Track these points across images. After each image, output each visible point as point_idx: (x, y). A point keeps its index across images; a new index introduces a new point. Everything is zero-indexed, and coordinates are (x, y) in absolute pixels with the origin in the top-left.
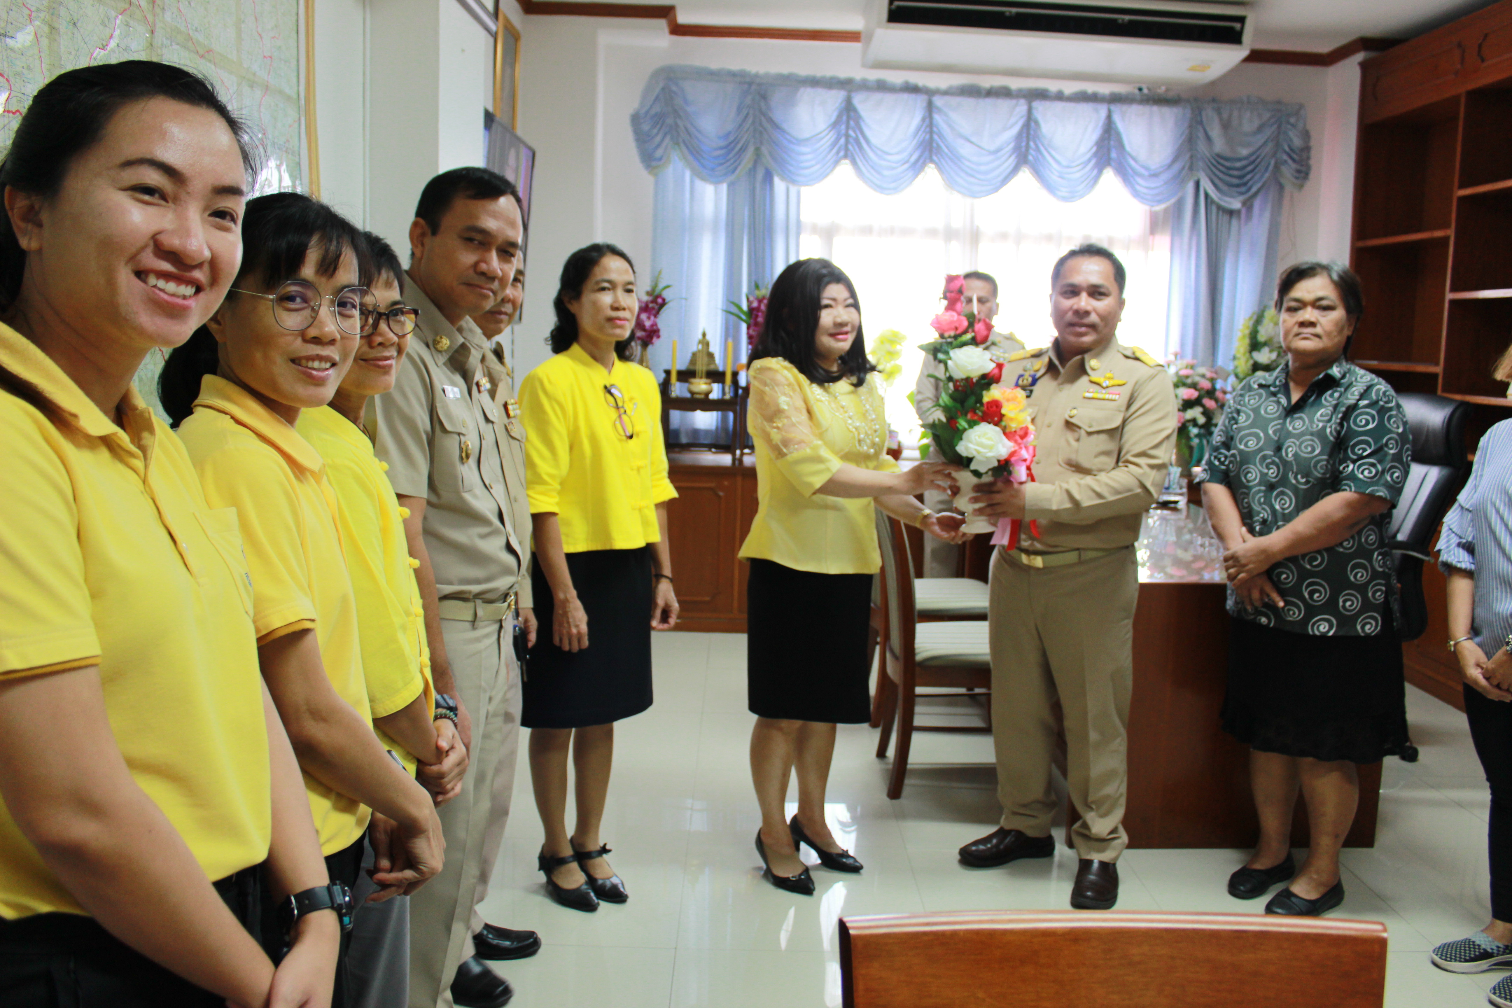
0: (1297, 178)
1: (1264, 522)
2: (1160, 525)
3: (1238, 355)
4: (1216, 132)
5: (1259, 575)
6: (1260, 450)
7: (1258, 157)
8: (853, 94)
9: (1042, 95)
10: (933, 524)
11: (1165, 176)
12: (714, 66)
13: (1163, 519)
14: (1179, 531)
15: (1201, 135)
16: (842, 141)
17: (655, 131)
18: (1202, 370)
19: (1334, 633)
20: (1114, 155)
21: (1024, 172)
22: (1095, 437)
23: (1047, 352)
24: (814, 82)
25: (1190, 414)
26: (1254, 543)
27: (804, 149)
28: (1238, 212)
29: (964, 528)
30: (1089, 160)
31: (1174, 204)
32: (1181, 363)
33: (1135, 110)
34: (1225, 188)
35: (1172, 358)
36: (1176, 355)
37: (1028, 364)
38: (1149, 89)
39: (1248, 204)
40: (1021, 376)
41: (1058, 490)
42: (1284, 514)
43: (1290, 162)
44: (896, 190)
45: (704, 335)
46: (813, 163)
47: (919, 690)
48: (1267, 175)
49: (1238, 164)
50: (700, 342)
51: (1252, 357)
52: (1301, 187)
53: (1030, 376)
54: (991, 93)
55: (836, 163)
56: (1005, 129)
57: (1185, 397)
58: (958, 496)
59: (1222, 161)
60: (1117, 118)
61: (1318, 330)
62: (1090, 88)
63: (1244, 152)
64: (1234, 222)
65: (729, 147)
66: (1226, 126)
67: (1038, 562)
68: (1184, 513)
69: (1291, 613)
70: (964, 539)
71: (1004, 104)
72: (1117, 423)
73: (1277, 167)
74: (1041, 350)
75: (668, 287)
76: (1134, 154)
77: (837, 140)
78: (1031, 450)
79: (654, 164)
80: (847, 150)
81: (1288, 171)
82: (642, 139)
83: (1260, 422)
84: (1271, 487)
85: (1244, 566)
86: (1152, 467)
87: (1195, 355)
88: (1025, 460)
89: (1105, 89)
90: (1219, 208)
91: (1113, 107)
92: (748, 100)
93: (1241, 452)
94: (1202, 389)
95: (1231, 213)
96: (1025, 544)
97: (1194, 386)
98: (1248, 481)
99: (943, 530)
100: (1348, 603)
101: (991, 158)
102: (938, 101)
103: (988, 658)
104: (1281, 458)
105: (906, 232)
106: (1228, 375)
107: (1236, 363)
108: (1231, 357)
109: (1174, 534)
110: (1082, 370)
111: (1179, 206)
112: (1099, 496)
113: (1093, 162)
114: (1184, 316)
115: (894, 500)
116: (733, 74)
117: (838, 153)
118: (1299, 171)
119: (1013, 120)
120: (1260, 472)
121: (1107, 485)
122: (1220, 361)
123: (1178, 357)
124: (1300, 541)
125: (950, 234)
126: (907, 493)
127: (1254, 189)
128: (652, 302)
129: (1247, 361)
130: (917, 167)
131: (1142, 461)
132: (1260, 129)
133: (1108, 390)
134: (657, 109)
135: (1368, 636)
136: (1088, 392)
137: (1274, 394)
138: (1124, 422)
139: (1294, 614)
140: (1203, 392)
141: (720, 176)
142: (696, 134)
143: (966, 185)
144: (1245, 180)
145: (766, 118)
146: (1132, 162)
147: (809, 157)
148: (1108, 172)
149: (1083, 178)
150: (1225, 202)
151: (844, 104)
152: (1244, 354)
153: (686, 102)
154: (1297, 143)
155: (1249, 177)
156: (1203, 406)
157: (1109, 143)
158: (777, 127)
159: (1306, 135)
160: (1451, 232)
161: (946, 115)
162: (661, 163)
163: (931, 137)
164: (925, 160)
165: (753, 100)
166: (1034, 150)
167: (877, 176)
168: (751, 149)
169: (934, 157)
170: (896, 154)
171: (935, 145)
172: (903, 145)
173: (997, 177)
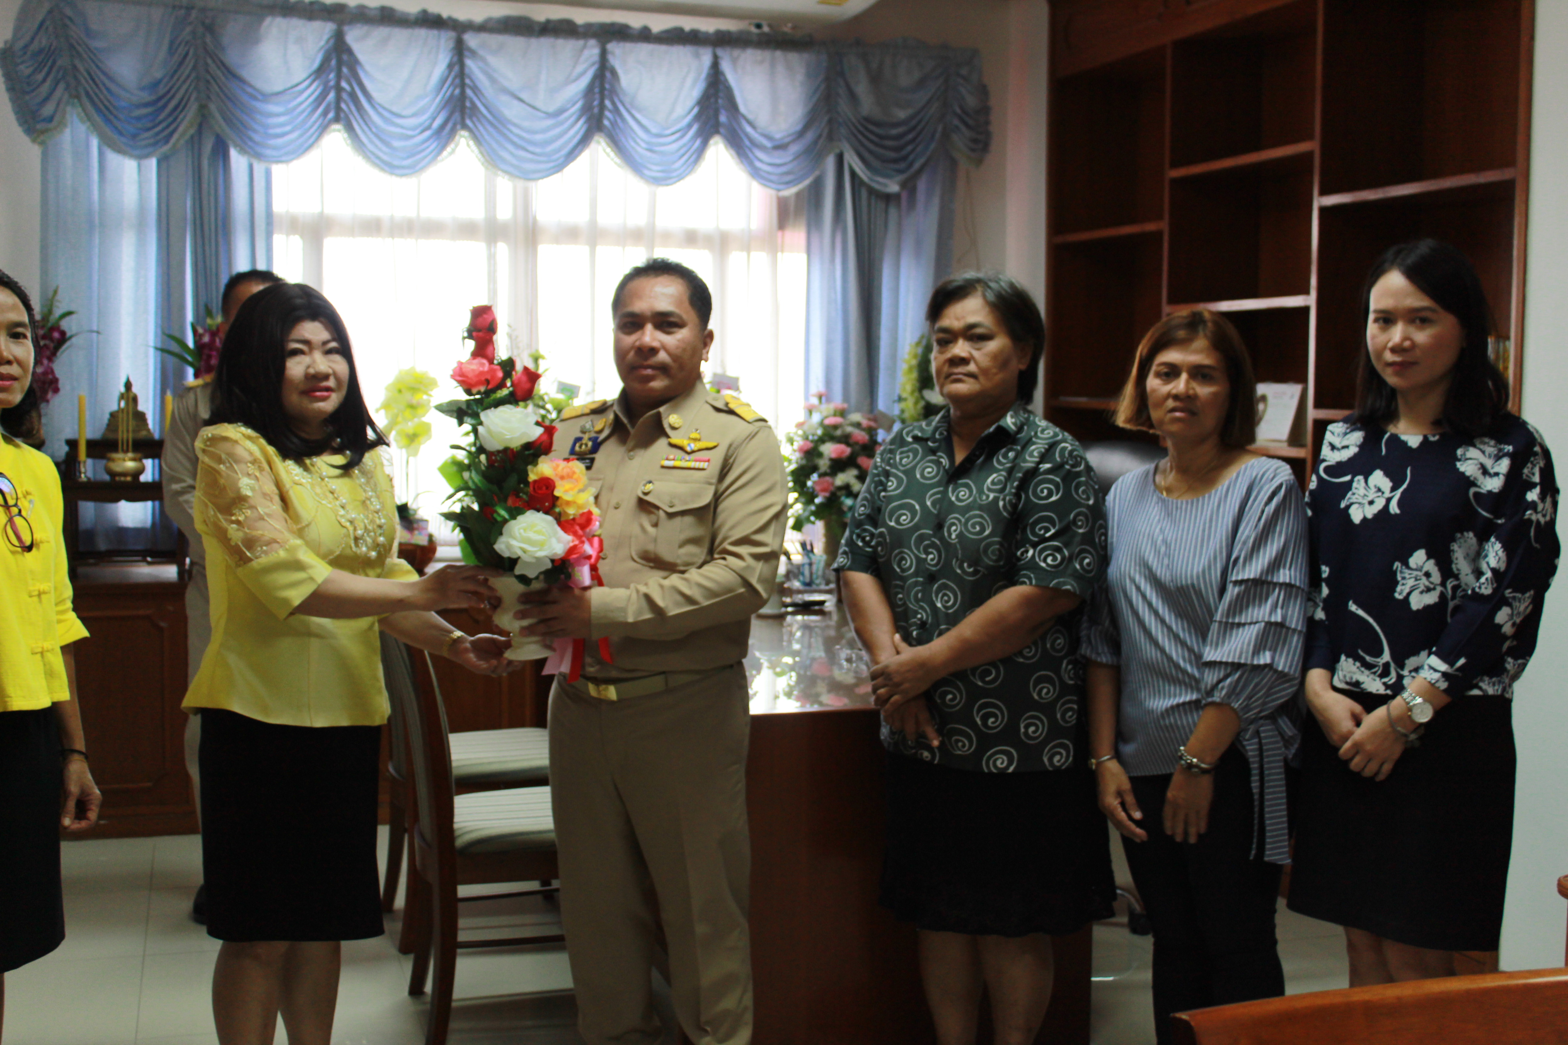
0: (973, 150)
1: (923, 625)
2: (803, 635)
3: (904, 395)
4: (862, 88)
5: (916, 698)
6: (916, 528)
7: (920, 122)
8: (346, 28)
9: (621, 33)
10: (466, 650)
11: (795, 148)
13: (806, 627)
14: (829, 644)
15: (842, 91)
16: (332, 96)
17: (40, 77)
18: (856, 417)
19: (1015, 768)
20: (723, 118)
21: (599, 143)
22: (678, 520)
23: (612, 405)
24: (286, 9)
25: (841, 479)
26: (909, 653)
27: (273, 108)
28: (896, 197)
29: (509, 655)
30: (689, 126)
31: (810, 187)
32: (828, 408)
33: (750, 56)
34: (876, 163)
35: (815, 401)
36: (820, 397)
37: (587, 423)
38: (770, 26)
39: (909, 186)
40: (578, 440)
41: (634, 596)
42: (947, 614)
43: (963, 128)
44: (415, 168)
45: (128, 385)
46: (288, 128)
47: (464, 891)
48: (933, 146)
49: (894, 132)
50: (122, 397)
51: (922, 398)
52: (979, 162)
53: (590, 439)
54: (548, 29)
55: (323, 129)
56: (569, 81)
57: (833, 456)
58: (499, 610)
59: (871, 127)
60: (726, 67)
61: (972, 367)
62: (688, 23)
63: (901, 114)
64: (893, 212)
65: (158, 103)
66: (875, 79)
67: (612, 693)
68: (835, 617)
69: (960, 744)
70: (510, 669)
71: (567, 46)
72: (706, 498)
73: (946, 135)
74: (605, 403)
75: (69, 313)
76: (750, 117)
77: (324, 95)
78: (596, 541)
79: (39, 126)
80: (338, 109)
81: (960, 141)
82: (19, 87)
83: (914, 489)
84: (932, 578)
85: (898, 685)
86: (757, 557)
87: (846, 397)
88: (589, 557)
89: (708, 26)
90: (872, 191)
91: (720, 52)
92: (186, 34)
93: (891, 529)
94: (857, 443)
95: (888, 198)
96: (591, 670)
97: (845, 439)
98: (903, 570)
99: (479, 657)
100: (1032, 729)
101: (550, 122)
102: (471, 40)
103: (553, 835)
104: (942, 539)
105: (431, 229)
106: (893, 422)
107: (903, 405)
108: (896, 398)
109: (821, 647)
110: (658, 430)
111: (817, 187)
112: (689, 600)
113: (695, 128)
114: (829, 342)
115: (410, 620)
117: (325, 113)
118: (975, 141)
119: (580, 68)
120: (917, 558)
121: (700, 585)
122: (882, 405)
123: (824, 399)
124: (966, 649)
125: (494, 232)
126: (427, 608)
127: (917, 165)
129: (916, 403)
130: (444, 135)
131: (743, 550)
132: (921, 83)
133: (693, 456)
134: (43, 41)
135: (1057, 770)
136: (667, 459)
137: (933, 452)
138: (717, 498)
139: (964, 746)
140: (857, 448)
141: (146, 146)
142: (106, 81)
143: (514, 162)
144: (904, 152)
145: (214, 61)
146: (749, 129)
147: (282, 119)
148: (716, 143)
149: (682, 151)
150: (878, 183)
151: (332, 42)
152: (912, 392)
153: (89, 33)
154: (971, 101)
155: (909, 148)
156: (858, 467)
157: (716, 102)
158: (232, 74)
159: (983, 91)
160: (1163, 226)
161: (484, 60)
162: (51, 126)
163: (463, 93)
164: (455, 125)
165: (193, 33)
166: (610, 111)
167: (384, 148)
168: (193, 108)
169: (468, 122)
170: (412, 116)
171: (468, 104)
172: (422, 103)
173: (559, 150)
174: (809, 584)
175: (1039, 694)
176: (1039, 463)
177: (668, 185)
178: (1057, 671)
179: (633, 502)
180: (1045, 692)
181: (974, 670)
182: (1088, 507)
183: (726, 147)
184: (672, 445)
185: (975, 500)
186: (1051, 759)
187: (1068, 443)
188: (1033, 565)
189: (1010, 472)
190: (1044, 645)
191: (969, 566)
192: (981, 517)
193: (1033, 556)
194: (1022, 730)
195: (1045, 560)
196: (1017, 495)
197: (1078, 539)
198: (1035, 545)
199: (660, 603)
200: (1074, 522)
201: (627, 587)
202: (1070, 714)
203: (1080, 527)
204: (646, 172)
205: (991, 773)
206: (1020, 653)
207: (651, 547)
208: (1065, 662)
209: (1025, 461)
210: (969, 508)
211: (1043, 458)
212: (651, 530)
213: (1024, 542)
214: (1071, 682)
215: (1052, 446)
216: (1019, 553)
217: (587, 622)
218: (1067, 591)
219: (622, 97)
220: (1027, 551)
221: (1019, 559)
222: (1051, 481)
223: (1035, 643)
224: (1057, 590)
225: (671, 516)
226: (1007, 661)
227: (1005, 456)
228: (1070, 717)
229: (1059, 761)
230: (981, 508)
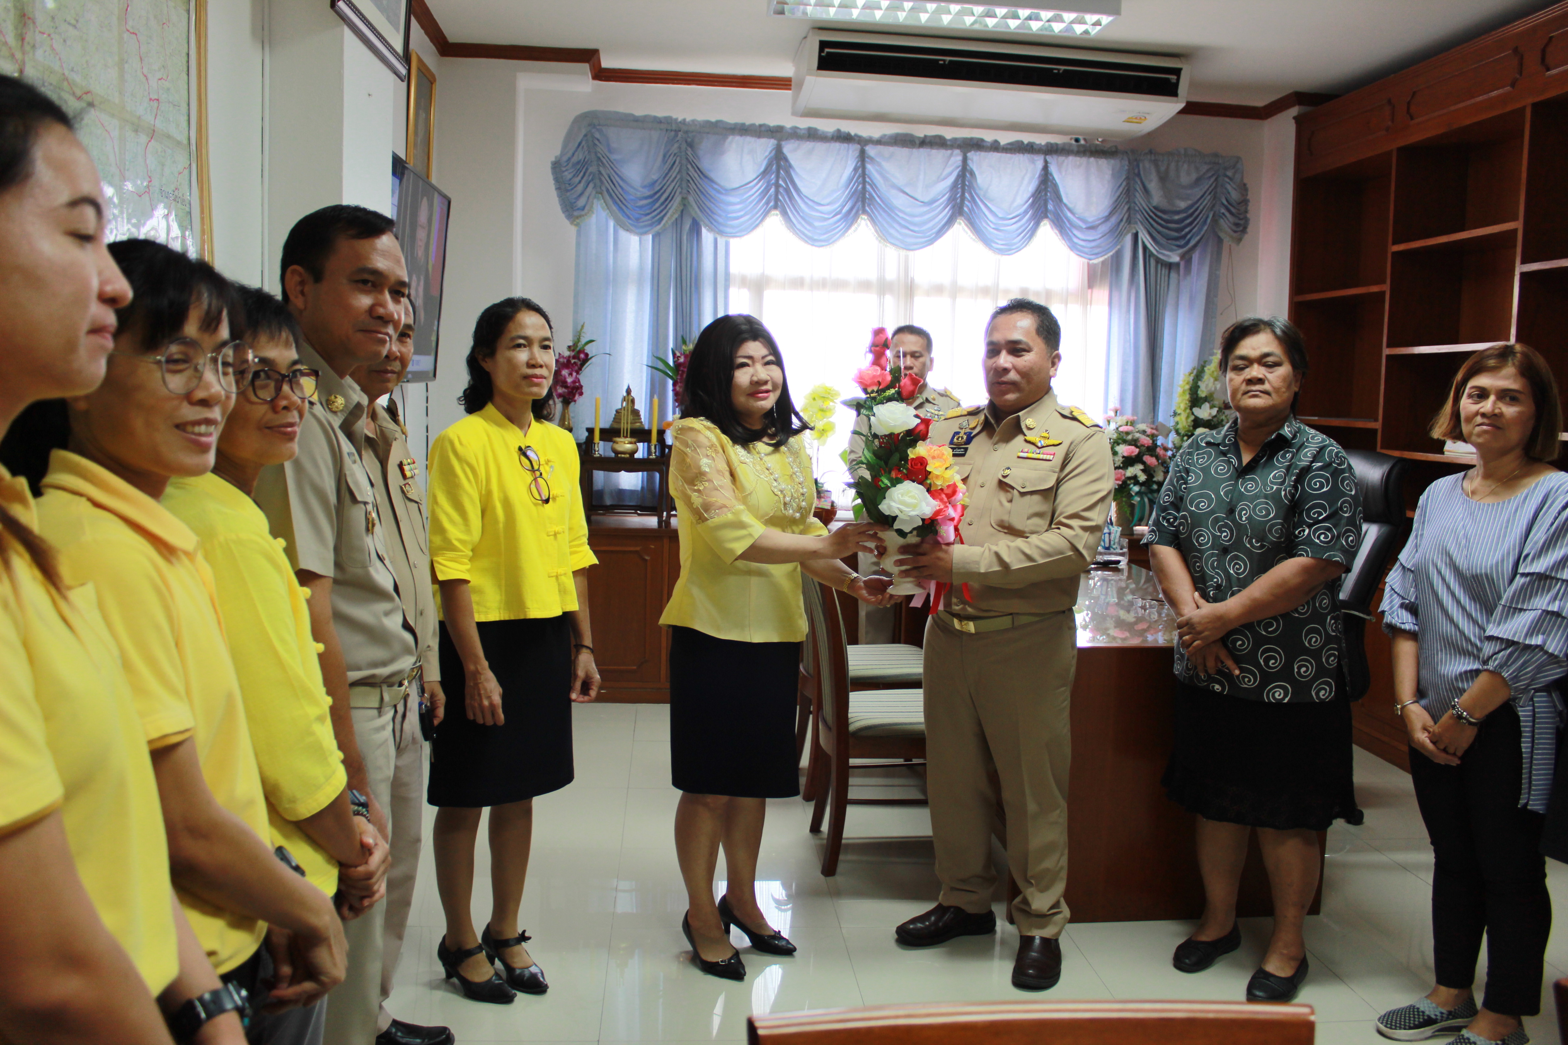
0: (1235, 232)
2: (1101, 585)
3: (1179, 411)
4: (1153, 185)
7: (1196, 210)
8: (783, 143)
9: (977, 145)
11: (1104, 229)
12: (639, 112)
13: (1104, 580)
14: (1121, 592)
15: (1139, 186)
16: (773, 190)
17: (577, 179)
18: (1142, 426)
20: (1050, 207)
21: (960, 224)
24: (743, 130)
25: (1130, 472)
27: (732, 199)
28: (1177, 265)
30: (1026, 212)
31: (1112, 256)
32: (1121, 420)
33: (1071, 161)
34: (1163, 241)
35: (1112, 414)
36: (1116, 411)
37: (963, 421)
38: (1085, 140)
39: (1187, 258)
43: (1228, 214)
44: (828, 242)
45: (629, 391)
46: (741, 213)
47: (853, 762)
48: (1205, 228)
49: (1176, 217)
50: (624, 399)
51: (1193, 414)
52: (1239, 240)
53: (965, 434)
54: (926, 143)
55: (766, 214)
56: (940, 180)
57: (1125, 454)
59: (1159, 214)
60: (1053, 169)
62: (1026, 138)
63: (1183, 205)
64: (1173, 275)
65: (654, 196)
66: (1163, 179)
68: (1126, 573)
71: (938, 155)
73: (1215, 221)
75: (592, 341)
76: (1070, 206)
77: (767, 190)
79: (576, 213)
80: (777, 200)
81: (1226, 224)
82: (563, 187)
87: (1135, 411)
89: (1041, 140)
90: (1158, 261)
91: (1049, 158)
92: (675, 148)
94: (1143, 446)
95: (1170, 266)
97: (1134, 443)
101: (926, 209)
102: (871, 150)
105: (839, 285)
106: (1169, 432)
107: (1177, 419)
108: (1172, 413)
109: (1115, 595)
110: (1017, 429)
111: (1117, 258)
113: (1030, 214)
114: (1124, 371)
116: (658, 121)
117: (767, 203)
118: (1237, 225)
119: (948, 170)
122: (1161, 418)
123: (1119, 412)
125: (883, 287)
127: (1193, 243)
128: (574, 357)
129: (1187, 417)
130: (850, 218)
132: (1198, 181)
134: (580, 156)
140: (1143, 449)
141: (645, 226)
142: (621, 183)
143: (899, 237)
144: (1183, 233)
145: (693, 167)
146: (1069, 215)
147: (738, 207)
148: (1045, 225)
149: (1020, 231)
150: (1164, 255)
151: (774, 152)
152: (1185, 410)
153: (610, 150)
154: (1235, 195)
155: (1187, 230)
156: (1144, 463)
157: (1046, 194)
158: (705, 176)
159: (1243, 188)
160: (1386, 288)
161: (879, 165)
162: (583, 213)
163: (864, 188)
164: (858, 211)
165: (680, 148)
166: (969, 201)
167: (808, 227)
168: (678, 199)
169: (867, 208)
170: (828, 205)
171: (867, 196)
172: (835, 196)
173: (932, 228)
174: (1108, 548)
175: (1309, 642)
176: (1312, 462)
177: (1009, 255)
178: (1324, 626)
179: (995, 482)
180: (1314, 641)
181: (1259, 623)
182: (1351, 496)
183: (1052, 228)
184: (1026, 441)
185: (1261, 490)
186: (1317, 694)
187: (1334, 447)
188: (1308, 542)
189: (1288, 469)
190: (1314, 604)
191: (1257, 542)
192: (1267, 504)
193: (1309, 534)
195: (1319, 538)
196: (1295, 487)
197: (1343, 521)
198: (1310, 526)
199: (1007, 559)
200: (1341, 508)
201: (982, 546)
202: (1332, 658)
203: (1346, 512)
204: (994, 245)
205: (1270, 703)
206: (1296, 611)
207: (1005, 518)
208: (1329, 617)
209: (1300, 460)
210: (1256, 497)
211: (1315, 458)
212: (1007, 505)
213: (1301, 523)
214: (1334, 634)
215: (1322, 449)
216: (1297, 532)
217: (949, 571)
218: (1337, 562)
219: (977, 191)
220: (1304, 531)
221: (1297, 537)
222: (1321, 476)
223: (1308, 603)
224: (1328, 561)
225: (1023, 494)
226: (1286, 616)
227: (1284, 457)
228: (1332, 661)
229: (1323, 695)
230: (1266, 497)
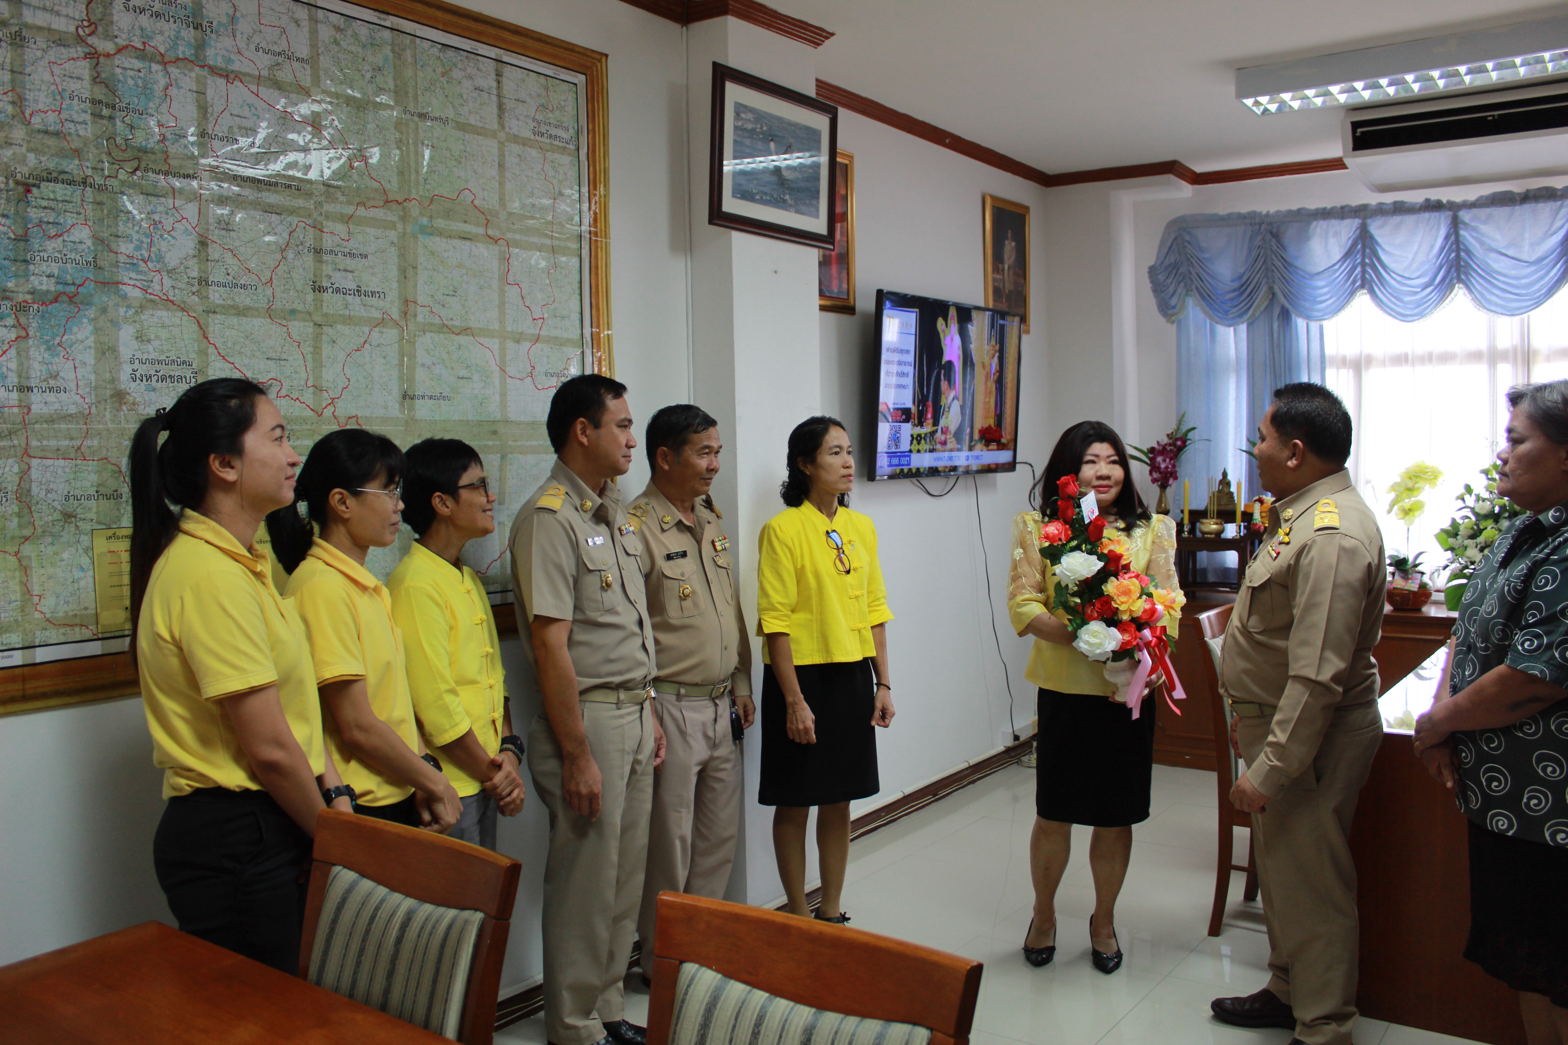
8: (1369, 221)
12: (1222, 211)
16: (1359, 269)
17: (1169, 281)
24: (1325, 214)
27: (1320, 283)
44: (1421, 315)
45: (1225, 474)
46: (1328, 297)
50: (1221, 482)
54: (1527, 198)
55: (1352, 294)
56: (1548, 235)
65: (1241, 289)
71: (1547, 209)
75: (1194, 429)
77: (1353, 269)
79: (1170, 312)
80: (1363, 279)
82: (1158, 289)
92: (1258, 241)
101: (1533, 268)
102: (1465, 216)
105: (1446, 358)
116: (1241, 217)
117: (1354, 282)
119: (1558, 224)
125: (1493, 357)
128: (1170, 445)
130: (1444, 288)
134: (1172, 259)
141: (1233, 318)
142: (1209, 279)
143: (1503, 303)
145: (1276, 256)
147: (1326, 290)
151: (1358, 232)
153: (1202, 250)
158: (1288, 265)
161: (1474, 229)
162: (1175, 311)
163: (1458, 256)
164: (1451, 280)
165: (1263, 240)
167: (1398, 303)
168: (1264, 289)
169: (1463, 277)
170: (1417, 278)
171: (1462, 264)
172: (1426, 267)
173: (1539, 290)
194: (1525, 800)
